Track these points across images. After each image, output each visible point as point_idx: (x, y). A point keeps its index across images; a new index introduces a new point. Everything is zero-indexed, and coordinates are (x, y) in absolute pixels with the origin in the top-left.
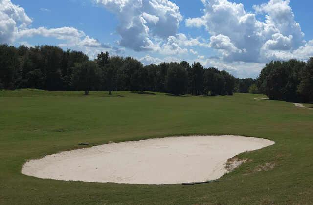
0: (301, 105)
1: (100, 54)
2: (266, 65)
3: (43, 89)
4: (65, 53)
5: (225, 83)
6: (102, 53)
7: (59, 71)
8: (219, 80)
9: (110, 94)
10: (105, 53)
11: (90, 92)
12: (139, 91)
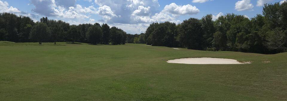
0: (177, 49)
1: (42, 18)
2: (150, 25)
3: (12, 41)
4: (18, 18)
5: (123, 36)
6: (43, 18)
7: (16, 30)
8: (119, 35)
9: (55, 44)
10: (45, 17)
11: (42, 43)
12: (71, 42)
